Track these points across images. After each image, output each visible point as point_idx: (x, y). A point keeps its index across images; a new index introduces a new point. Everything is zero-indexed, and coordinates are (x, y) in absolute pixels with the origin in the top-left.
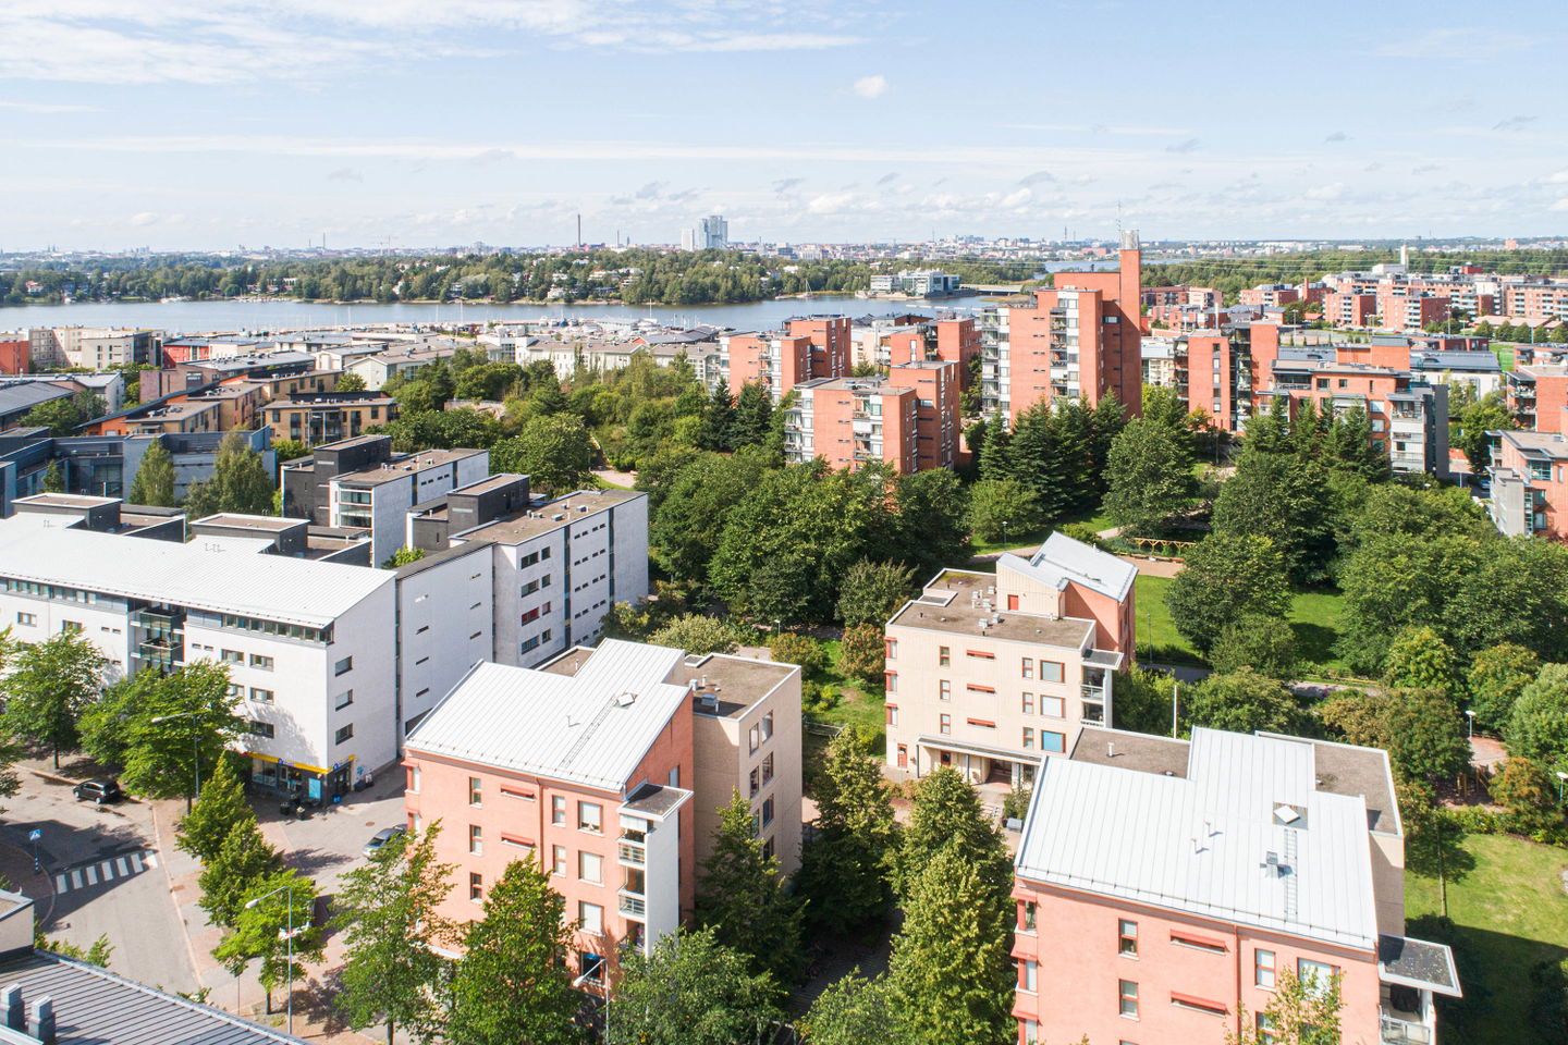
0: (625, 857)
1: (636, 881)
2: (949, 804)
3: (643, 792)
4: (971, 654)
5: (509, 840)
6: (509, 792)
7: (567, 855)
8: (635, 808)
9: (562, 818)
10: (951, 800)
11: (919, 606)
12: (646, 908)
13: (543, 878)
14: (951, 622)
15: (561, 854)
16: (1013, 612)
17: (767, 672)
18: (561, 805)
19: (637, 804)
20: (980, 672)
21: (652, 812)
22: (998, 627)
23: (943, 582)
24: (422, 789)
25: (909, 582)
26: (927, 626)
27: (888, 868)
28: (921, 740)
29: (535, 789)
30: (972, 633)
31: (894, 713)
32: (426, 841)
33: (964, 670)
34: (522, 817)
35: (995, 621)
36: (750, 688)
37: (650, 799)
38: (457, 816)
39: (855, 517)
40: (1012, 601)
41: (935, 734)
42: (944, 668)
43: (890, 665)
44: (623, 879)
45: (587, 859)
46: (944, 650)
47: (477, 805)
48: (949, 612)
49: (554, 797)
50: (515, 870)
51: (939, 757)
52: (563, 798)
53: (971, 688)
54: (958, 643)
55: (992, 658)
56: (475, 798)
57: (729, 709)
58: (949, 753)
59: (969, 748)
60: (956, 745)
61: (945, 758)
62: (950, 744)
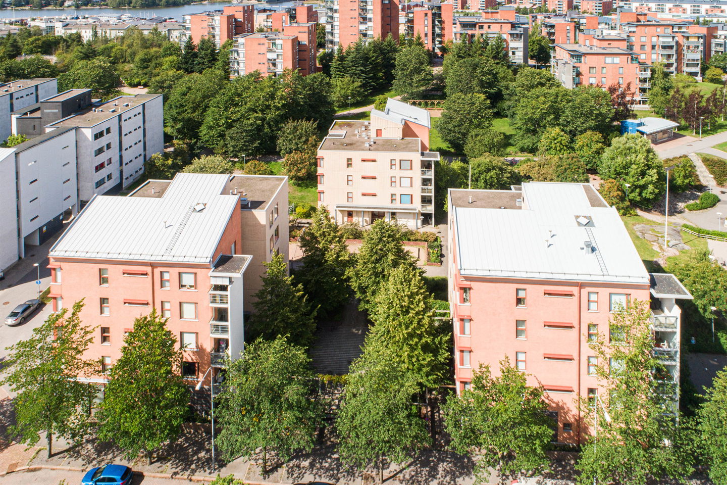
0: (214, 301)
1: (221, 315)
2: (385, 239)
3: (222, 261)
4: (363, 161)
5: (129, 303)
6: (129, 274)
7: (171, 306)
8: (220, 271)
9: (167, 284)
10: (384, 237)
11: (330, 140)
12: (229, 330)
13: (162, 325)
14: (350, 146)
15: (167, 306)
16: (379, 138)
17: (270, 182)
18: (166, 276)
19: (220, 268)
20: (369, 169)
21: (233, 272)
22: (374, 146)
23: (336, 126)
24: (63, 280)
25: (315, 129)
26: (338, 149)
27: (349, 278)
28: (337, 207)
29: (148, 269)
30: (363, 150)
31: (322, 195)
32: (73, 314)
33: (360, 169)
34: (140, 288)
35: (372, 143)
36: (263, 191)
37: (227, 264)
38: (93, 292)
39: (281, 99)
40: (379, 132)
41: (345, 203)
42: (349, 169)
43: (320, 171)
44: (210, 314)
45: (185, 306)
46: (349, 160)
47: (105, 285)
48: (347, 141)
49: (161, 273)
51: (347, 214)
52: (168, 272)
53: (364, 178)
54: (356, 156)
55: (375, 161)
56: (103, 280)
57: (257, 204)
58: (352, 211)
59: (363, 208)
60: (356, 207)
61: (350, 214)
62: (353, 207)
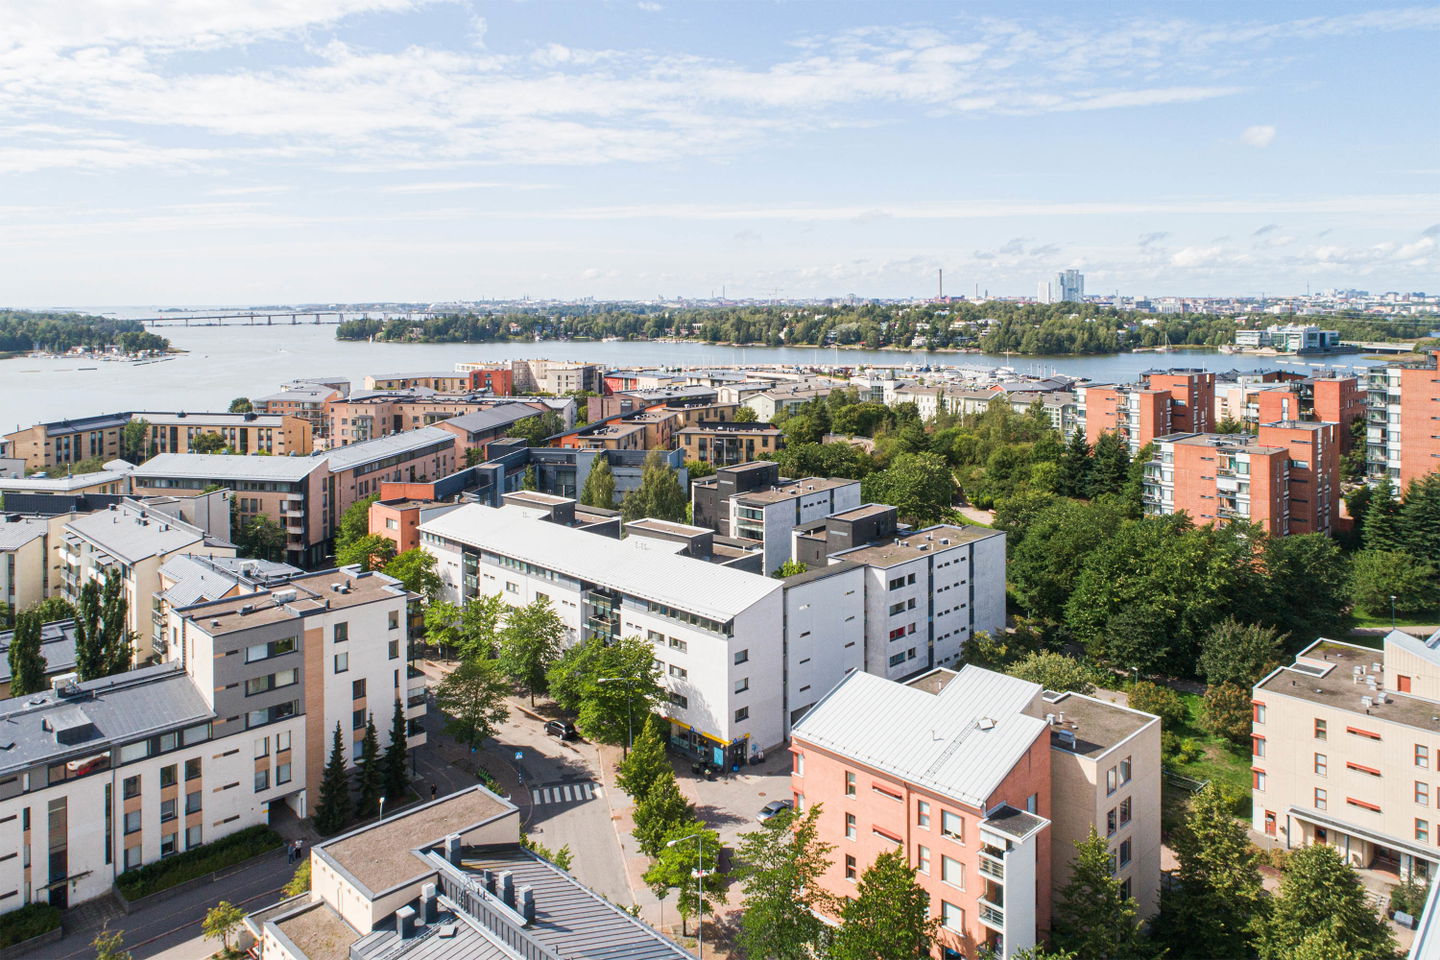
0: (985, 869)
1: (995, 893)
2: (1326, 883)
3: (1002, 812)
4: (1352, 731)
5: (880, 833)
6: (880, 790)
7: (931, 856)
8: (995, 826)
9: (927, 822)
10: (1328, 880)
11: (1290, 674)
12: (1005, 920)
13: (910, 874)
14: (1326, 693)
15: (926, 854)
16: (1403, 693)
17: (1127, 718)
18: (926, 810)
19: (996, 823)
20: (1364, 752)
21: (1012, 834)
22: (1386, 709)
23: (1318, 652)
24: (805, 773)
25: (1279, 647)
26: (1300, 695)
28: (1293, 811)
29: (903, 792)
30: (1354, 709)
31: (1261, 778)
32: (809, 819)
33: (1340, 747)
34: (892, 813)
35: (1381, 701)
36: (1108, 730)
37: (1009, 820)
38: (835, 804)
39: (1219, 575)
40: (1403, 682)
41: (1307, 806)
42: (1319, 741)
43: (1257, 729)
44: (983, 888)
45: (949, 863)
46: (1319, 722)
47: (852, 796)
48: (1327, 684)
49: (919, 802)
50: (885, 860)
51: (1313, 831)
52: (928, 804)
53: (1351, 767)
54: (1337, 718)
55: (1378, 739)
56: (850, 790)
57: (1087, 748)
58: (1325, 829)
59: (1349, 829)
60: (1333, 823)
61: (1321, 834)
62: (1326, 821)
